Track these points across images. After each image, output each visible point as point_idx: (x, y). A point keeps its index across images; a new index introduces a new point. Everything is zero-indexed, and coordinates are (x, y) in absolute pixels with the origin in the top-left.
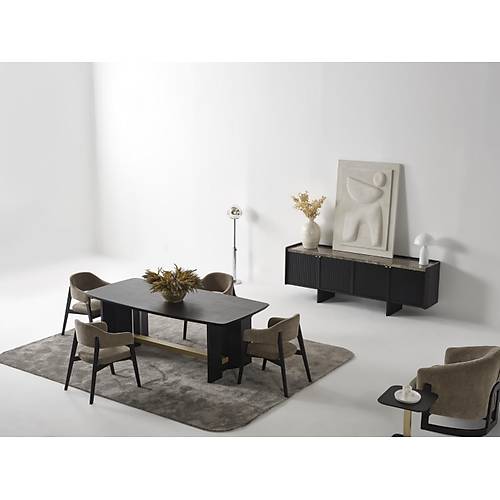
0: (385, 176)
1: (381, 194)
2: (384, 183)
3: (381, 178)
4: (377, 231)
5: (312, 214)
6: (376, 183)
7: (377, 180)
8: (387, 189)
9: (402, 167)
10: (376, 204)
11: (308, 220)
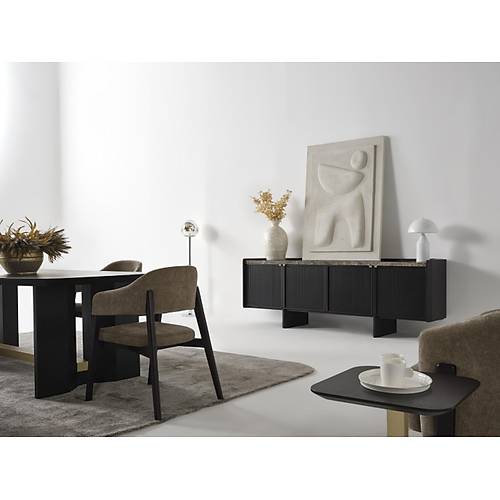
0: (365, 155)
1: (361, 178)
2: (364, 163)
3: (360, 157)
4: (357, 227)
5: (277, 217)
6: (354, 166)
7: (355, 161)
8: (368, 171)
9: (387, 140)
10: (355, 193)
11: (271, 224)
